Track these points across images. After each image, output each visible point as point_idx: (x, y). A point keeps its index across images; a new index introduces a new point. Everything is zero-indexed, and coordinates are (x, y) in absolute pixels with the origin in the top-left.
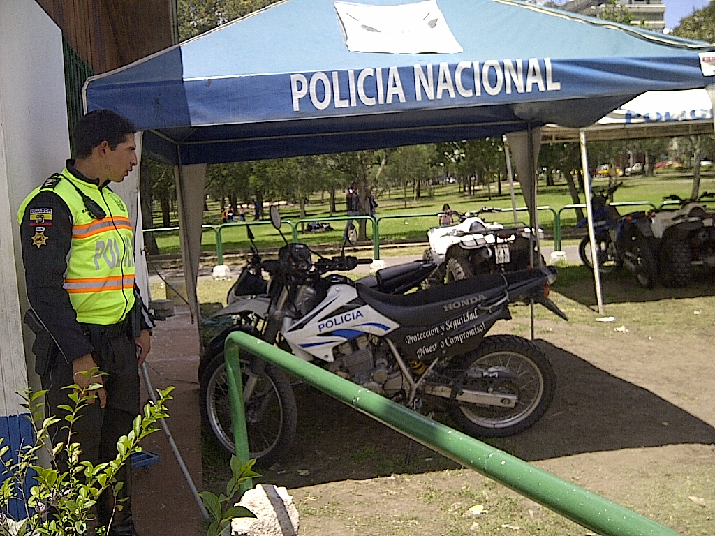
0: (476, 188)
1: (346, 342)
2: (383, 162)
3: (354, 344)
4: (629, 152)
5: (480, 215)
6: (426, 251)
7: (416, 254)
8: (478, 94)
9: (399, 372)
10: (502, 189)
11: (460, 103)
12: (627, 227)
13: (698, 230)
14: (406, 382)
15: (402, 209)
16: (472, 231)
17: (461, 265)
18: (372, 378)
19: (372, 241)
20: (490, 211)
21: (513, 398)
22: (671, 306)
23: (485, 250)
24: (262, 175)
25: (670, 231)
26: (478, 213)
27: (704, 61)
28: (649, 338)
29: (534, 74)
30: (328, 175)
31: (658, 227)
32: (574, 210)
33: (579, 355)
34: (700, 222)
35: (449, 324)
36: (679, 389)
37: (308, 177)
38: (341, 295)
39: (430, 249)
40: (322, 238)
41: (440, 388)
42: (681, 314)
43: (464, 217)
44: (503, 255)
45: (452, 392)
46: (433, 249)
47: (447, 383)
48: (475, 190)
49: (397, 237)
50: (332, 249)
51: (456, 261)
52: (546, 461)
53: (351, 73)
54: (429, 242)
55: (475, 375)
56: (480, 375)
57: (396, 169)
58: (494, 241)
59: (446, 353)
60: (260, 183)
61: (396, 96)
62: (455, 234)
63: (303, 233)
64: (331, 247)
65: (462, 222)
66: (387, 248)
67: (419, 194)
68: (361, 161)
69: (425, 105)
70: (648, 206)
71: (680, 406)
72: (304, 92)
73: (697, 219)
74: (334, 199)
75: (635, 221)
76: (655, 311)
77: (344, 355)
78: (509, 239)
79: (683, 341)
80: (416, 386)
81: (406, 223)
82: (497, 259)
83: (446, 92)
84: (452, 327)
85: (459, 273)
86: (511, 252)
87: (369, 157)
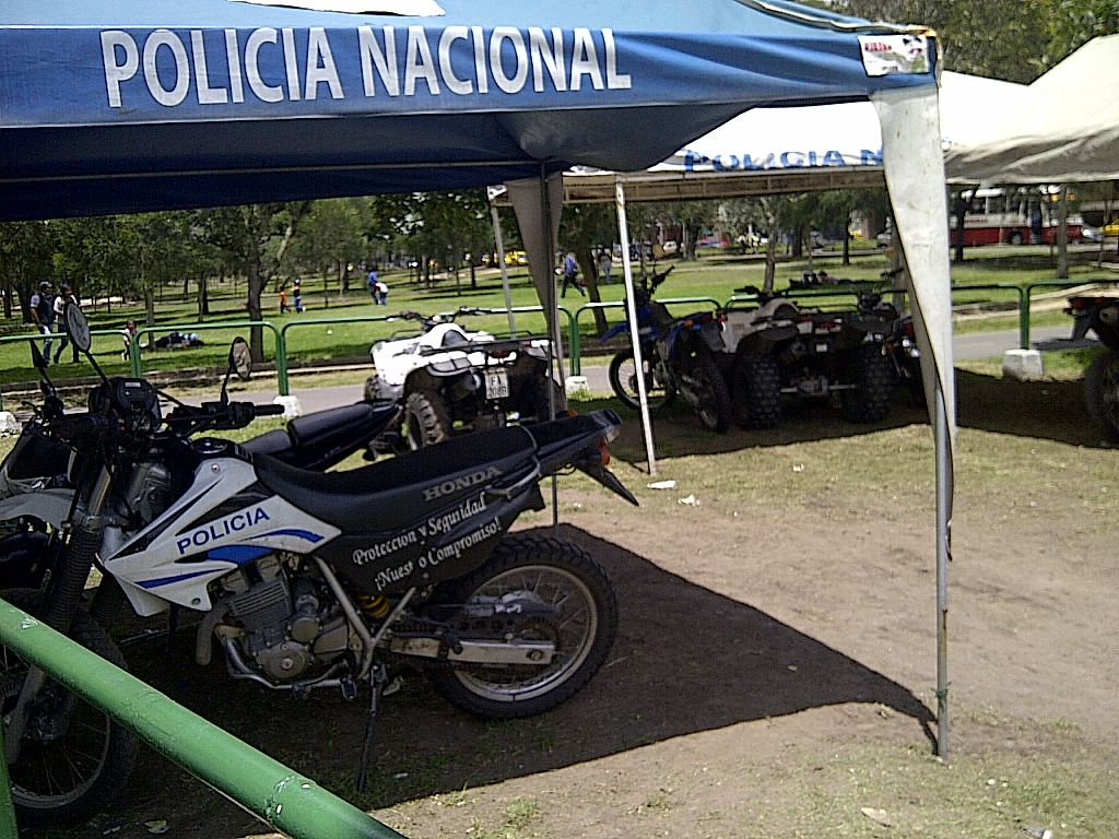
0: (437, 277)
1: (236, 570)
2: (288, 232)
3: (250, 571)
4: (659, 224)
5: (457, 318)
6: (370, 380)
7: (349, 384)
8: (483, 89)
9: (341, 620)
10: (477, 279)
11: (449, 105)
12: (685, 337)
13: (791, 341)
14: (356, 636)
15: (321, 309)
16: (446, 346)
17: (431, 402)
18: (290, 636)
19: (273, 362)
20: (472, 313)
21: (548, 648)
22: (758, 460)
23: (469, 377)
24: (75, 251)
25: (748, 342)
26: (454, 316)
27: (867, 49)
28: (735, 514)
29: (585, 58)
30: (195, 252)
31: (730, 336)
32: (591, 310)
33: (632, 549)
34: (793, 327)
35: (435, 523)
36: (800, 603)
37: (158, 256)
38: (223, 478)
39: (377, 376)
40: (186, 359)
41: (419, 642)
42: (774, 472)
43: (430, 323)
44: (497, 385)
45: (440, 647)
46: (381, 377)
47: (429, 632)
48: (435, 280)
49: (316, 356)
50: (204, 377)
51: (422, 397)
52: (610, 758)
53: (231, 34)
54: (373, 362)
55: (482, 613)
56: (489, 613)
57: (309, 245)
58: (484, 362)
59: (429, 578)
60: (72, 265)
61: (323, 86)
62: (418, 350)
63: (152, 351)
64: (202, 373)
65: (428, 331)
66: (301, 374)
67: (347, 285)
68: (251, 229)
69: (381, 106)
70: (710, 303)
71: (811, 634)
72: (131, 68)
73: (789, 322)
74: (206, 294)
75: (697, 327)
76: (736, 469)
77: (232, 593)
78: (506, 359)
79: (786, 517)
80: (373, 642)
81: (330, 332)
82: (488, 393)
83: (421, 83)
84: (440, 528)
85: (428, 416)
86: (509, 378)
87: (264, 223)
